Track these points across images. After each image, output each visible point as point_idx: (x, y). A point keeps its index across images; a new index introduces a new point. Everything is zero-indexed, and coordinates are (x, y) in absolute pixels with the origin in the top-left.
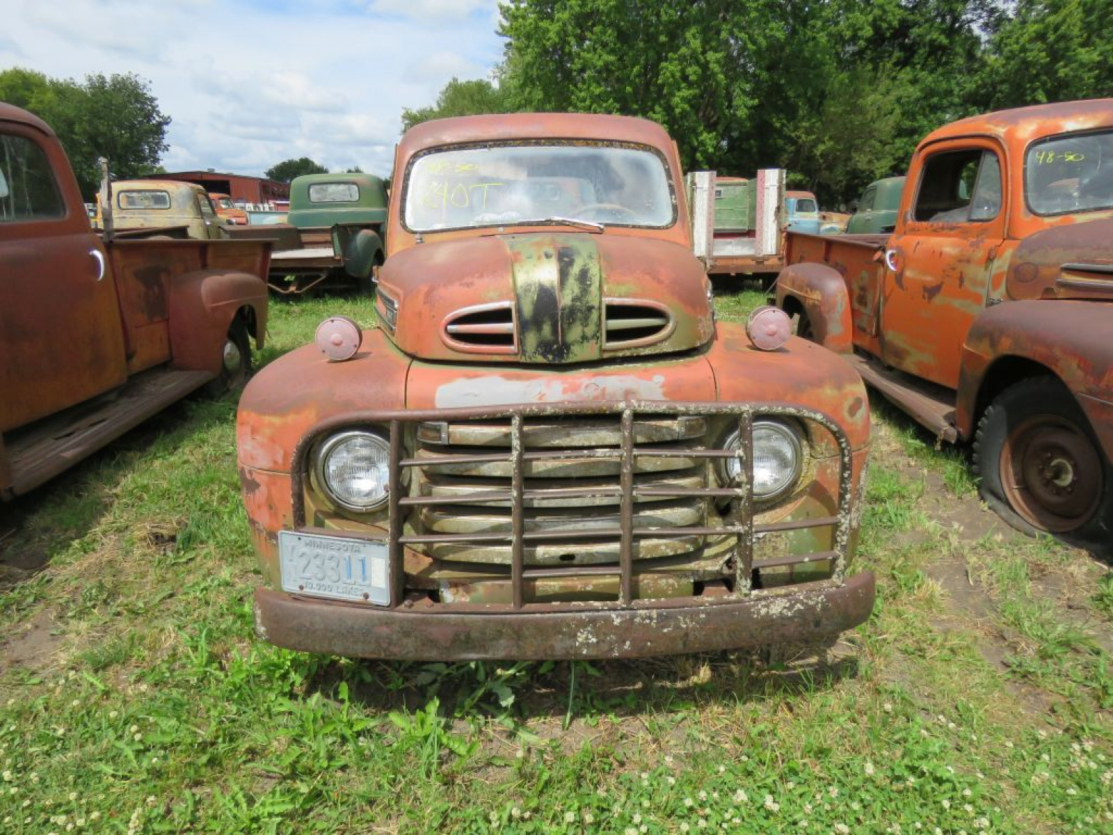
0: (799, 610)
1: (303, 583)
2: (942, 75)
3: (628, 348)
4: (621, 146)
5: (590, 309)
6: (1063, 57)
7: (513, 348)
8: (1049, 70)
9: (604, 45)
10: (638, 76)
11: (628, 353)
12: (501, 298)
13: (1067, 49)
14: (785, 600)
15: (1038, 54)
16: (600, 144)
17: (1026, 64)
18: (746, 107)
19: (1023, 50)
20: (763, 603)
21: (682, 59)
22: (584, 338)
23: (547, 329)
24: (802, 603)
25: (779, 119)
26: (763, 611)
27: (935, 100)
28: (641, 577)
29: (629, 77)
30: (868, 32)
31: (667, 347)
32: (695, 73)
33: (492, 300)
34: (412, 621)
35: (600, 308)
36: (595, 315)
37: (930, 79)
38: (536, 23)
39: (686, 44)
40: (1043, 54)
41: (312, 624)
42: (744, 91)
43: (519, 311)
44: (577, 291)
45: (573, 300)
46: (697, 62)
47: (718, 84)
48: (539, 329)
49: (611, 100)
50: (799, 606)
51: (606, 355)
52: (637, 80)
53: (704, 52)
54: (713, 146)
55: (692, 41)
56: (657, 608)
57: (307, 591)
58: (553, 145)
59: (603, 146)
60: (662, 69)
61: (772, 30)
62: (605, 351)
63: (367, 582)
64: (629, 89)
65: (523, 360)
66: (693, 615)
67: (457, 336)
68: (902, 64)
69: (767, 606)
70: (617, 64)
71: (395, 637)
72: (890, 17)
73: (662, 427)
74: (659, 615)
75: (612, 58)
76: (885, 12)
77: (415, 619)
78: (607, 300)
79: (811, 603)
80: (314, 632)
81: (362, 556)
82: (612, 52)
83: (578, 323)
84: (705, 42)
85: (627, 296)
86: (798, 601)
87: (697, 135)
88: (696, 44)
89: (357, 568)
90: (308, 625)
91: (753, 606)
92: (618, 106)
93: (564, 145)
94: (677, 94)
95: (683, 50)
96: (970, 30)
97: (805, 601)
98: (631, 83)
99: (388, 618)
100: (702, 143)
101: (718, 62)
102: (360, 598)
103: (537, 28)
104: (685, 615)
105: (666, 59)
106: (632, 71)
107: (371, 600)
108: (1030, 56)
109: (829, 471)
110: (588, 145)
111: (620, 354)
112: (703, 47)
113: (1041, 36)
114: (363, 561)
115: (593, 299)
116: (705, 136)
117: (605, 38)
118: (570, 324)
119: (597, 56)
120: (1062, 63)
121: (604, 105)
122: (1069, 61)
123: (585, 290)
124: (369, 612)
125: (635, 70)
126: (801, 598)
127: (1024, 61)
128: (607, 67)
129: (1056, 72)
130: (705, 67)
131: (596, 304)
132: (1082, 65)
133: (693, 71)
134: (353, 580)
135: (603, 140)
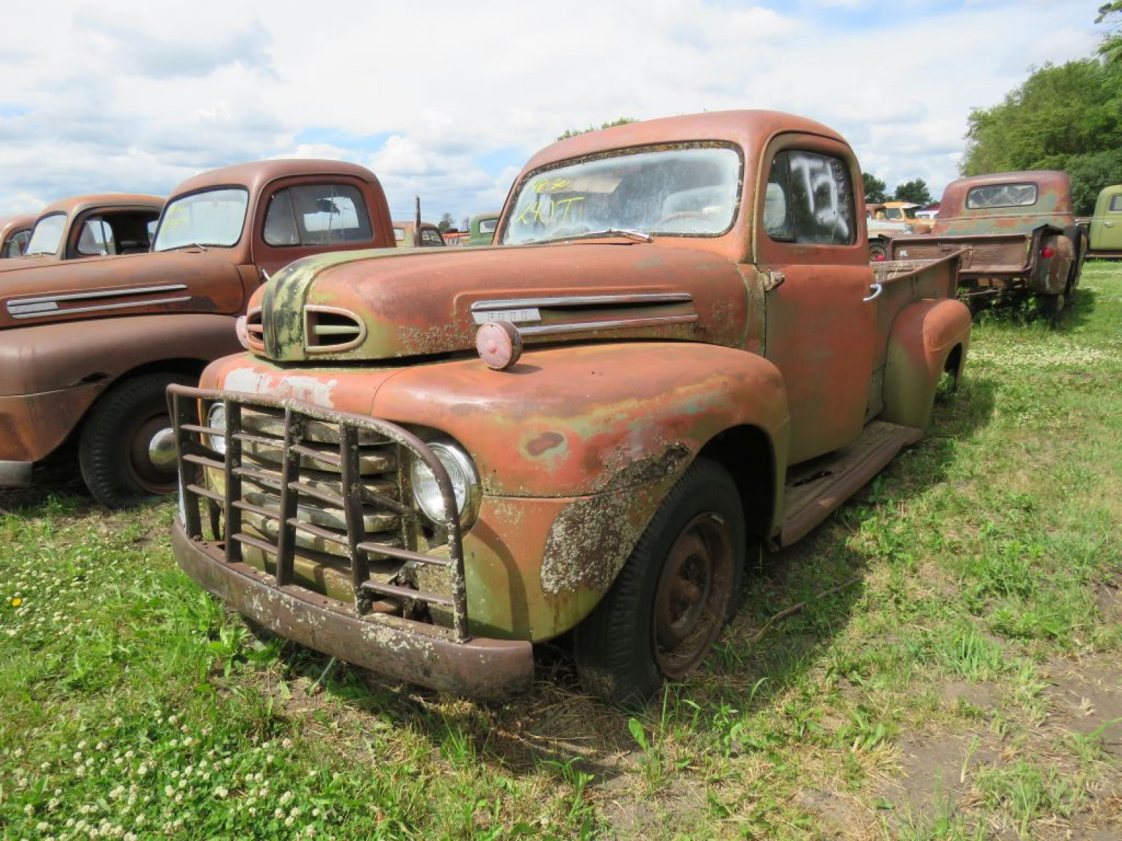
0: (404, 648)
3: (326, 353)
4: (701, 146)
5: (294, 314)
7: (263, 345)
11: (328, 357)
14: (393, 632)
16: (680, 146)
20: (373, 626)
22: (291, 340)
24: (409, 644)
26: (372, 635)
28: (326, 570)
31: (360, 355)
35: (301, 314)
36: (297, 320)
43: (263, 314)
44: (286, 298)
45: (283, 306)
50: (404, 643)
51: (312, 358)
56: (296, 597)
58: (637, 152)
59: (683, 148)
62: (310, 353)
65: (267, 356)
66: (317, 614)
69: (375, 631)
73: (330, 429)
74: (296, 604)
78: (308, 307)
79: (418, 646)
83: (285, 326)
85: (324, 304)
86: (404, 638)
91: (364, 626)
93: (646, 151)
97: (412, 641)
104: (313, 612)
109: (497, 512)
110: (669, 149)
111: (321, 357)
115: (296, 307)
118: (280, 327)
123: (291, 297)
126: (409, 636)
131: (298, 309)
135: (682, 142)
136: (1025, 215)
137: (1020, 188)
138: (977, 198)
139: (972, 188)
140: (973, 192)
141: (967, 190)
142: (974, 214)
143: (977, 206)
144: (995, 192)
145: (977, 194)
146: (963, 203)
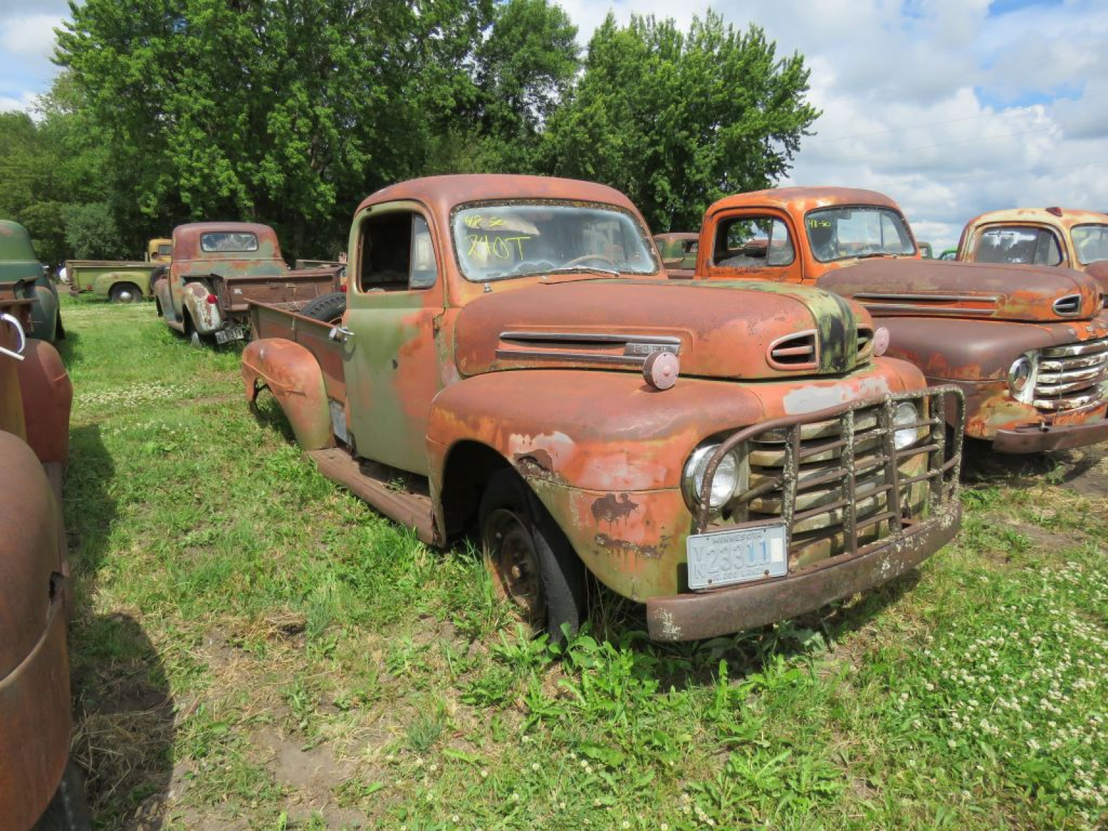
1: (710, 577)
2: (516, 144)
5: (854, 331)
6: (599, 140)
7: (816, 364)
8: (591, 148)
9: (198, 88)
10: (244, 123)
12: (807, 328)
13: (601, 134)
14: (948, 516)
15: (582, 135)
17: (575, 141)
18: (361, 161)
19: (573, 131)
20: (943, 519)
21: (290, 110)
22: (852, 353)
23: (838, 347)
25: (387, 174)
26: (944, 525)
27: (513, 165)
29: (234, 124)
30: (452, 102)
32: (305, 125)
33: (801, 329)
34: (798, 583)
36: (855, 336)
37: (507, 147)
38: (115, 58)
39: (294, 96)
40: (587, 136)
41: (728, 608)
42: (356, 147)
43: (821, 336)
44: (849, 320)
45: (848, 326)
46: (306, 115)
47: (331, 138)
48: (833, 348)
49: (215, 147)
52: (243, 128)
53: (311, 106)
54: (333, 197)
55: (299, 94)
57: (715, 583)
60: (270, 119)
61: (375, 92)
62: (857, 361)
63: (767, 560)
64: (236, 136)
65: (822, 372)
67: (779, 359)
68: (485, 132)
69: (945, 521)
70: (216, 109)
71: (790, 600)
72: (468, 92)
75: (210, 103)
76: (463, 88)
77: (802, 580)
78: (857, 326)
80: (731, 615)
81: (762, 540)
82: (207, 96)
83: (850, 343)
84: (312, 97)
87: (315, 186)
88: (303, 97)
89: (758, 551)
90: (725, 610)
91: (941, 523)
92: (222, 152)
94: (290, 144)
95: (290, 102)
96: (529, 111)
98: (238, 131)
99: (784, 585)
100: (321, 194)
101: (328, 117)
102: (762, 576)
103: (115, 61)
105: (273, 109)
106: (237, 118)
107: (771, 574)
108: (578, 136)
112: (311, 102)
113: (582, 122)
114: (764, 544)
115: (854, 325)
116: (323, 187)
117: (199, 82)
119: (192, 99)
120: (599, 144)
121: (208, 150)
122: (604, 143)
124: (770, 585)
125: (240, 117)
127: (574, 140)
128: (205, 112)
129: (597, 150)
130: (316, 119)
131: (855, 328)
132: (613, 147)
133: (303, 124)
134: (755, 562)
136: (253, 259)
137: (243, 236)
138: (211, 244)
139: (203, 234)
140: (205, 237)
141: (199, 234)
142: (210, 257)
143: (210, 249)
144: (223, 238)
145: (208, 238)
146: (199, 246)
